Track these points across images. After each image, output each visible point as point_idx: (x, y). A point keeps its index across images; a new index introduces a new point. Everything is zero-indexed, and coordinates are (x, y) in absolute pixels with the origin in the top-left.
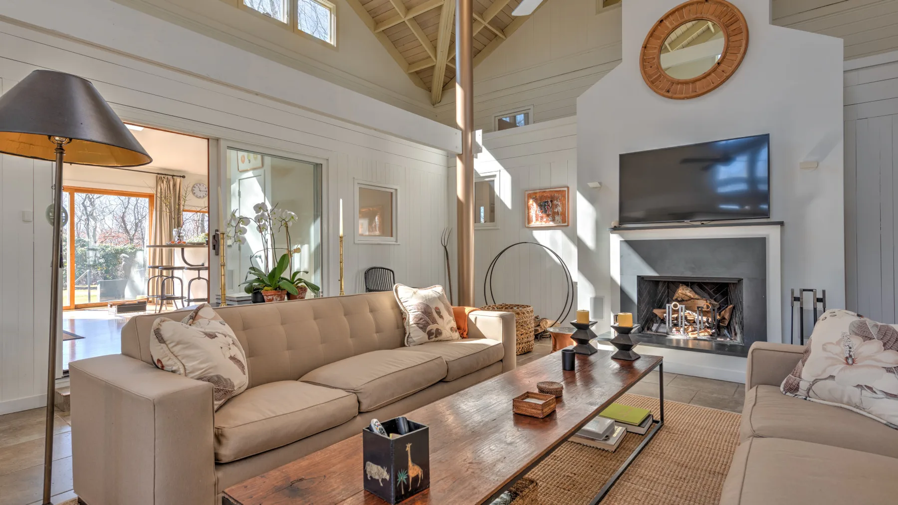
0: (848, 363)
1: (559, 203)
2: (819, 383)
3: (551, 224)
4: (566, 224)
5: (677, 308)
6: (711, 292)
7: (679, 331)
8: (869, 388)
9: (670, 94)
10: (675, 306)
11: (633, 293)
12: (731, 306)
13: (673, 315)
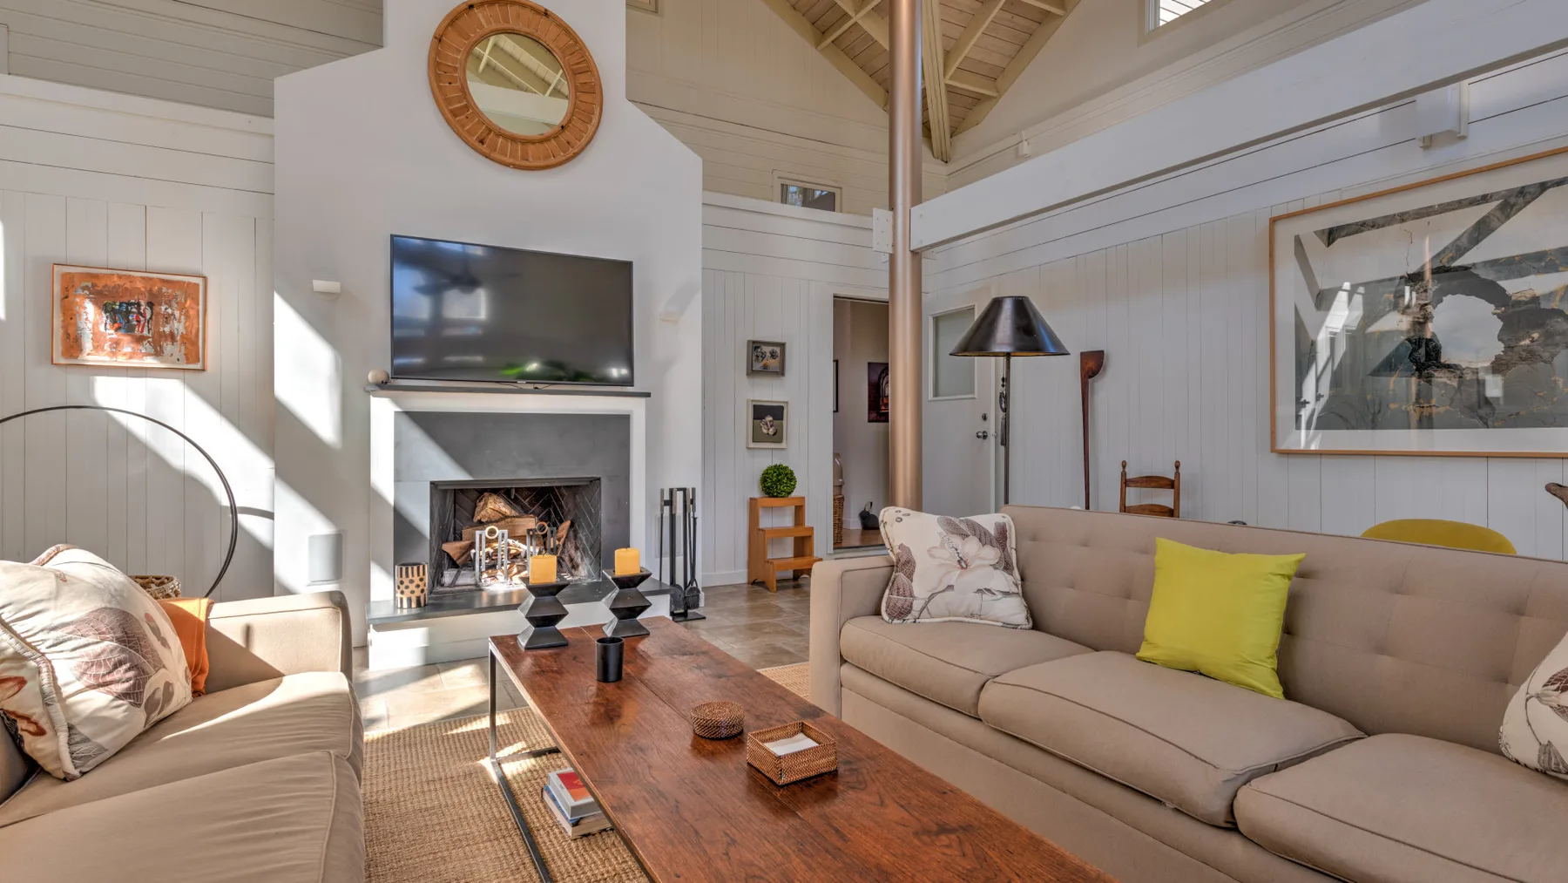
0: (962, 568)
1: (177, 313)
2: (937, 598)
3: (150, 362)
4: (198, 366)
5: (496, 536)
6: (526, 502)
7: (494, 577)
8: (989, 590)
9: (484, 148)
10: (492, 532)
11: (422, 517)
12: (567, 524)
13: (487, 550)
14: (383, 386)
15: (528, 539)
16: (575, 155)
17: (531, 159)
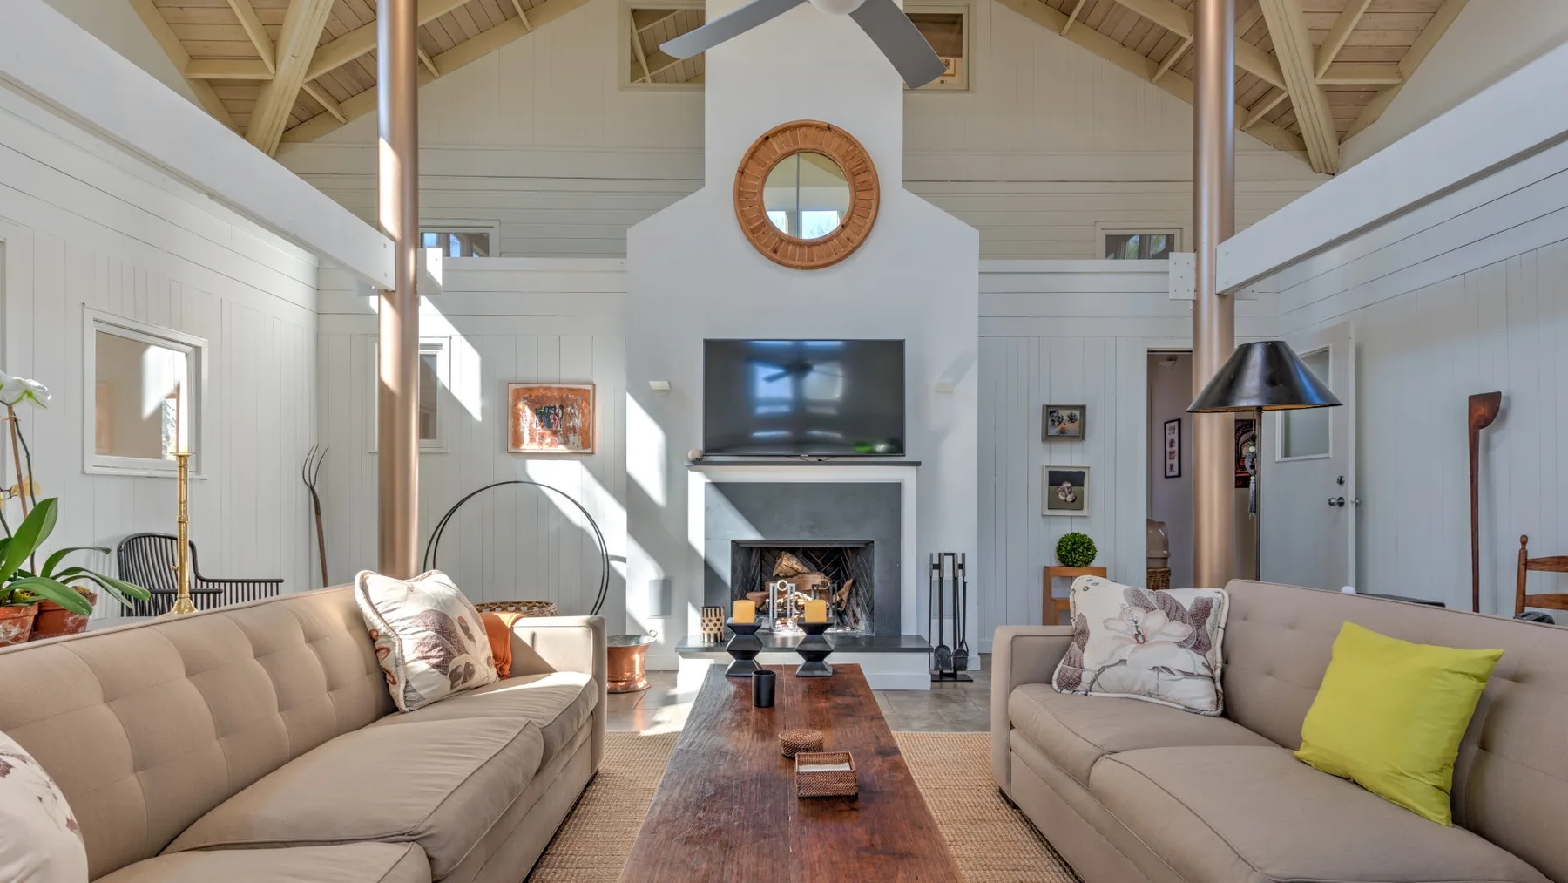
0: (1138, 642)
1: (577, 413)
2: (1107, 672)
3: (561, 449)
4: (589, 451)
5: (785, 589)
6: (819, 561)
7: (785, 624)
8: (1166, 669)
9: (777, 257)
10: (783, 585)
11: (725, 570)
12: (851, 581)
13: (778, 601)
14: (697, 463)
15: (813, 593)
16: (855, 249)
17: (815, 259)
